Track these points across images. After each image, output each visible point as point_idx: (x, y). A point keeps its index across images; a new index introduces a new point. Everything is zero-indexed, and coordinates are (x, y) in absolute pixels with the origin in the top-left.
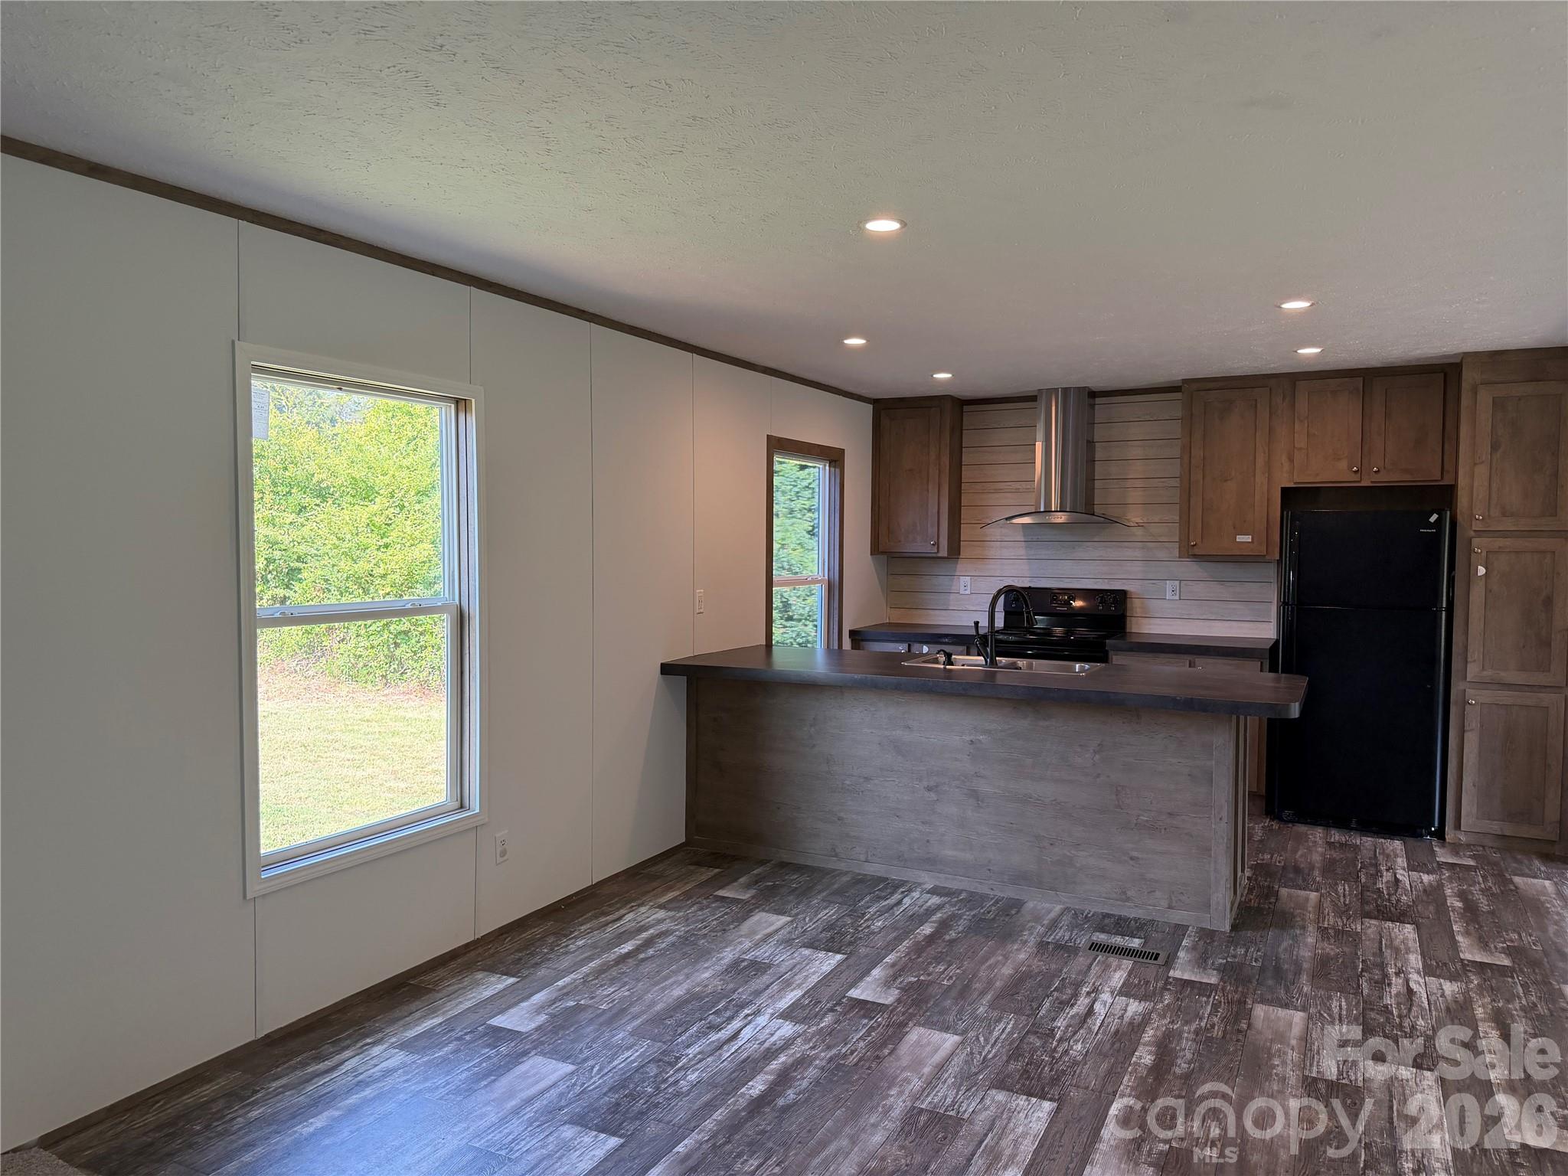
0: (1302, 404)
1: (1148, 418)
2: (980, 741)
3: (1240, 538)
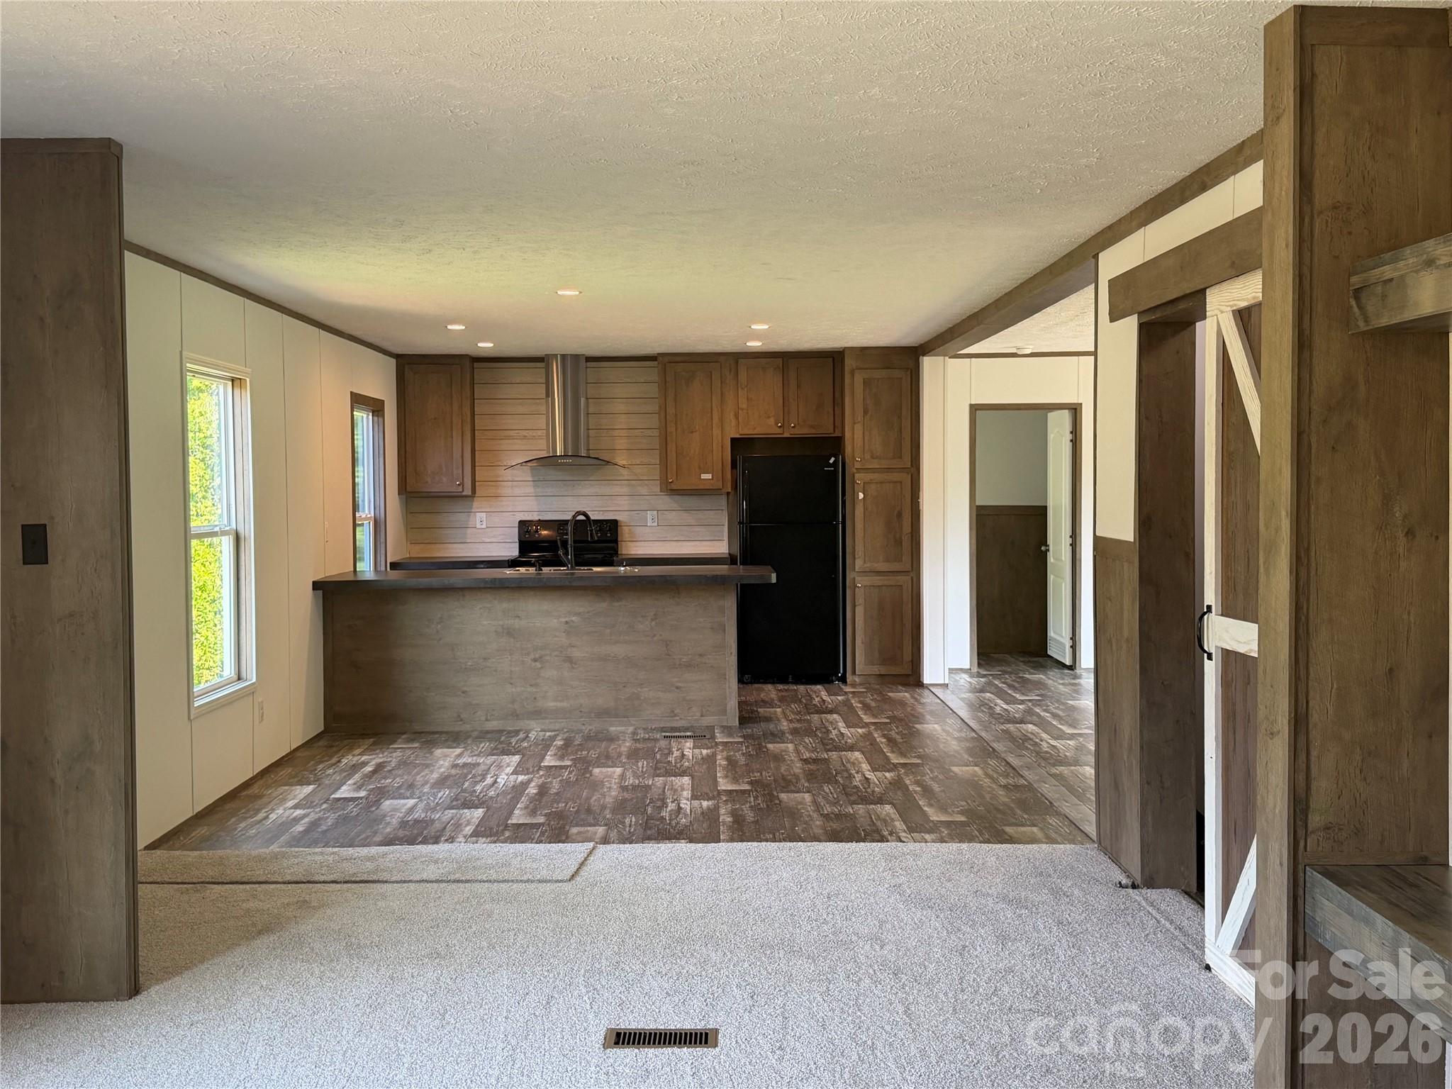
0: (743, 376)
1: (629, 380)
2: (572, 621)
3: (704, 476)
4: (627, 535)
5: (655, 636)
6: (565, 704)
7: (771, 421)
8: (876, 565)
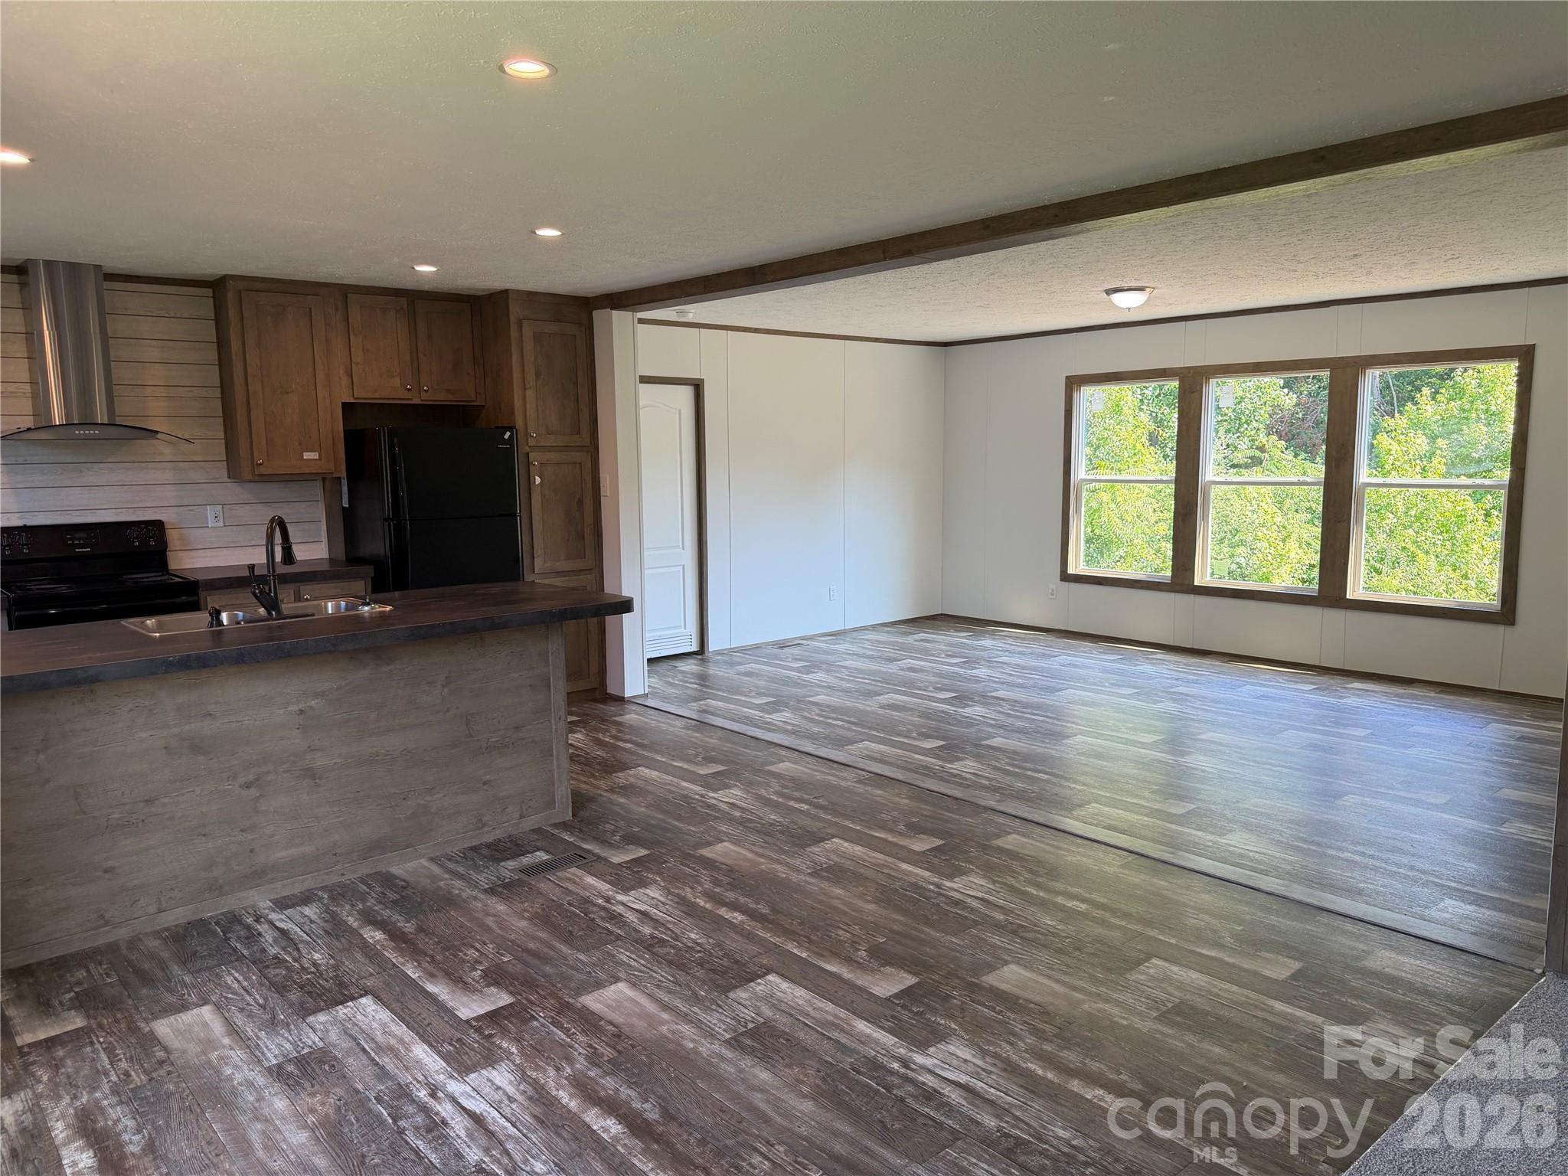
0: (355, 315)
2: (310, 707)
3: (307, 456)
4: (176, 543)
5: (448, 710)
6: (308, 849)
7: (397, 382)
8: (557, 564)
